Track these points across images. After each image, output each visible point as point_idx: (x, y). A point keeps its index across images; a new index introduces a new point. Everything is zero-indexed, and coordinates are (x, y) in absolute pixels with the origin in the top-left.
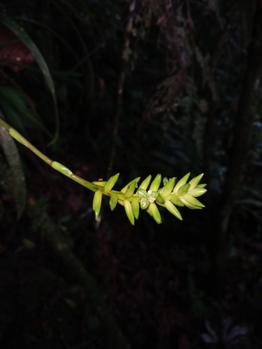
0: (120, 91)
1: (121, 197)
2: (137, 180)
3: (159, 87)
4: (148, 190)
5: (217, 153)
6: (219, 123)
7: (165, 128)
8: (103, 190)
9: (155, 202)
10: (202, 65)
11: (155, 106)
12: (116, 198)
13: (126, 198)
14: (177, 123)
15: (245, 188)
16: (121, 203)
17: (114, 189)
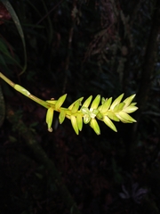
0: (70, 40)
1: (68, 113)
2: (81, 99)
3: (96, 37)
4: (89, 108)
5: (130, 83)
6: (132, 64)
7: (99, 65)
8: (54, 108)
9: (96, 118)
10: (124, 23)
11: (94, 49)
12: (64, 114)
13: (72, 114)
14: (108, 61)
15: (148, 104)
16: (68, 117)
17: (63, 106)
